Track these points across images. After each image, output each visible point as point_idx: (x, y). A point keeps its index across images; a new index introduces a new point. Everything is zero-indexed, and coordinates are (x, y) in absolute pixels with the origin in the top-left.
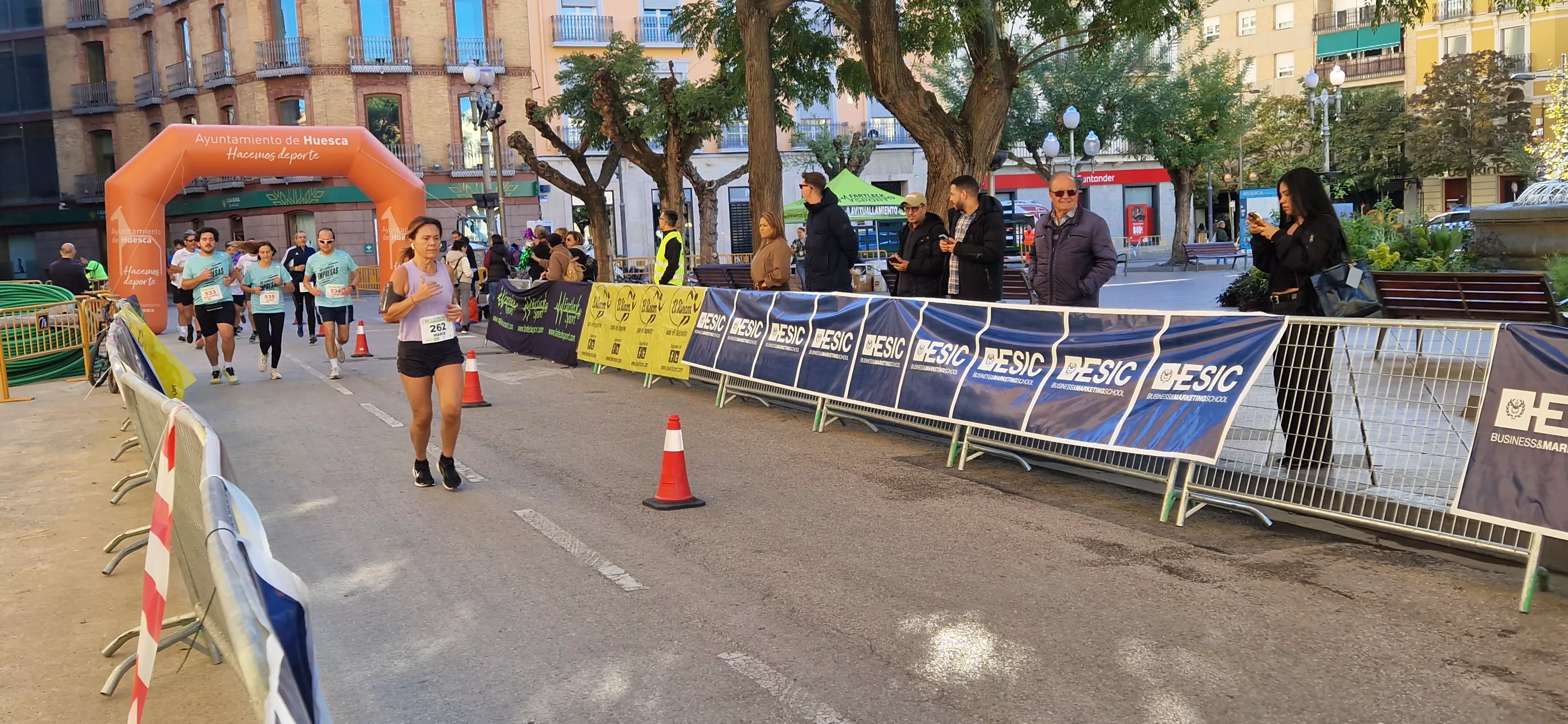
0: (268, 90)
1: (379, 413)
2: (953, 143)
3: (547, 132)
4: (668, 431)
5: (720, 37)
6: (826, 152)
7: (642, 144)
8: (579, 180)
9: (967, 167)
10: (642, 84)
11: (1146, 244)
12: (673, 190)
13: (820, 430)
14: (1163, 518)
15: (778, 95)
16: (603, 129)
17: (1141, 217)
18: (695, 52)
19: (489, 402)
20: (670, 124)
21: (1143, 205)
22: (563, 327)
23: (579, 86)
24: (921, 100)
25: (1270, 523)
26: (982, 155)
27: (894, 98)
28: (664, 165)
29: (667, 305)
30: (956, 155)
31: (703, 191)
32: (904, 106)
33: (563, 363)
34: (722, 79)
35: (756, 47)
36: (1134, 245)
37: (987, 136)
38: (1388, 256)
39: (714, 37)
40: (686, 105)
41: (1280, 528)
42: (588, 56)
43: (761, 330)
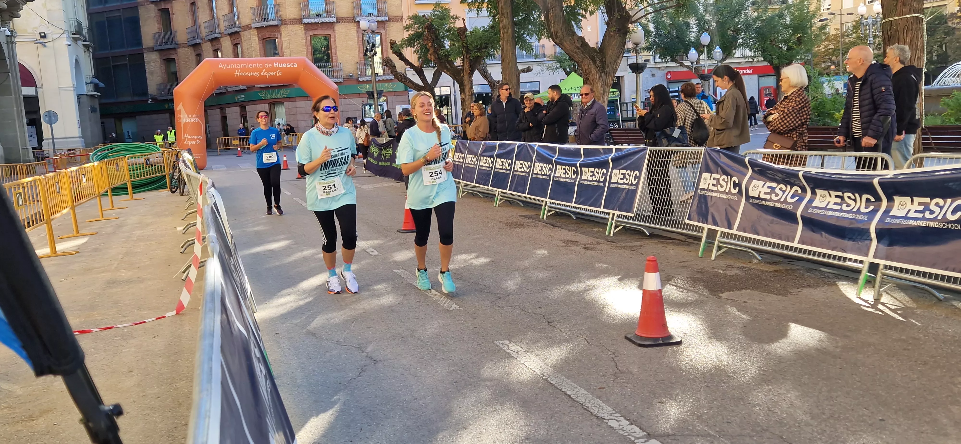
0: (258, 35)
2: (595, 63)
3: (401, 57)
6: (564, 62)
8: (420, 83)
9: (603, 75)
10: (451, 30)
12: (467, 88)
13: (498, 206)
14: (607, 234)
15: (523, 34)
16: (429, 55)
20: (465, 52)
21: (771, 87)
23: (417, 32)
24: (576, 41)
25: (648, 234)
26: (611, 69)
27: (561, 40)
28: (462, 74)
32: (567, 44)
33: (398, 180)
34: (492, 27)
35: (505, 11)
37: (614, 58)
39: (485, 5)
40: (472, 42)
41: (652, 236)
42: (422, 15)
43: (477, 160)
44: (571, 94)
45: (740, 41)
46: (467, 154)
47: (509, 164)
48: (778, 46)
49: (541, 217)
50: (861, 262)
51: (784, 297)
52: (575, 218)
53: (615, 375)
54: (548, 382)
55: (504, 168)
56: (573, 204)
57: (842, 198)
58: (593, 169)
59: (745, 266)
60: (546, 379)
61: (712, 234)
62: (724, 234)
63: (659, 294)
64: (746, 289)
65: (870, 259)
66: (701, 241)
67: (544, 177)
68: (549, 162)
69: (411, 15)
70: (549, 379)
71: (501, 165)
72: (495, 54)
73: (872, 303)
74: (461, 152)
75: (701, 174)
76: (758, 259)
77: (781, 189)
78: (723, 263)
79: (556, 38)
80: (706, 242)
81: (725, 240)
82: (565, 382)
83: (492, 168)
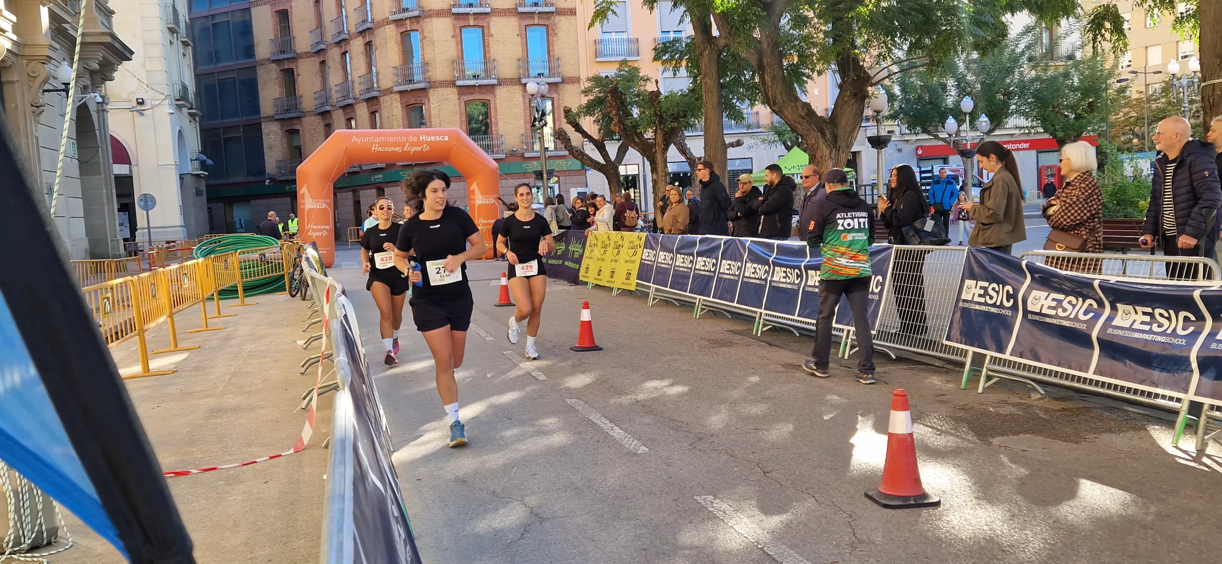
0: (401, 100)
2: (824, 136)
3: (578, 128)
6: (784, 134)
7: (640, 136)
8: (601, 160)
9: (834, 151)
10: (640, 94)
12: (660, 166)
13: (697, 317)
15: (732, 99)
16: (613, 126)
18: (672, 73)
20: (658, 122)
22: (573, 260)
23: (598, 97)
24: (800, 108)
25: (892, 357)
26: (844, 143)
27: (780, 107)
28: (654, 150)
29: (626, 244)
30: (826, 144)
32: (788, 112)
33: (572, 282)
34: (692, 91)
35: (708, 71)
37: (848, 130)
39: (684, 63)
40: (667, 109)
41: (900, 360)
42: (604, 76)
43: (672, 259)
44: (793, 175)
45: (1013, 107)
46: (660, 250)
47: (714, 265)
48: (1062, 113)
49: (754, 333)
50: (1179, 400)
51: (1075, 445)
52: (798, 335)
53: (852, 544)
54: (764, 551)
55: (706, 269)
57: (1152, 315)
59: (1022, 401)
60: (762, 549)
61: (978, 360)
62: (994, 360)
63: (909, 440)
64: (1025, 432)
65: (1191, 396)
66: (964, 368)
67: (758, 282)
68: (765, 262)
69: (591, 76)
70: (765, 549)
71: (703, 266)
72: (696, 124)
73: (1194, 455)
74: (652, 249)
75: (963, 281)
76: (1040, 393)
77: (1070, 303)
78: (993, 397)
79: (775, 104)
80: (971, 370)
81: (996, 367)
82: (786, 553)
83: (691, 269)
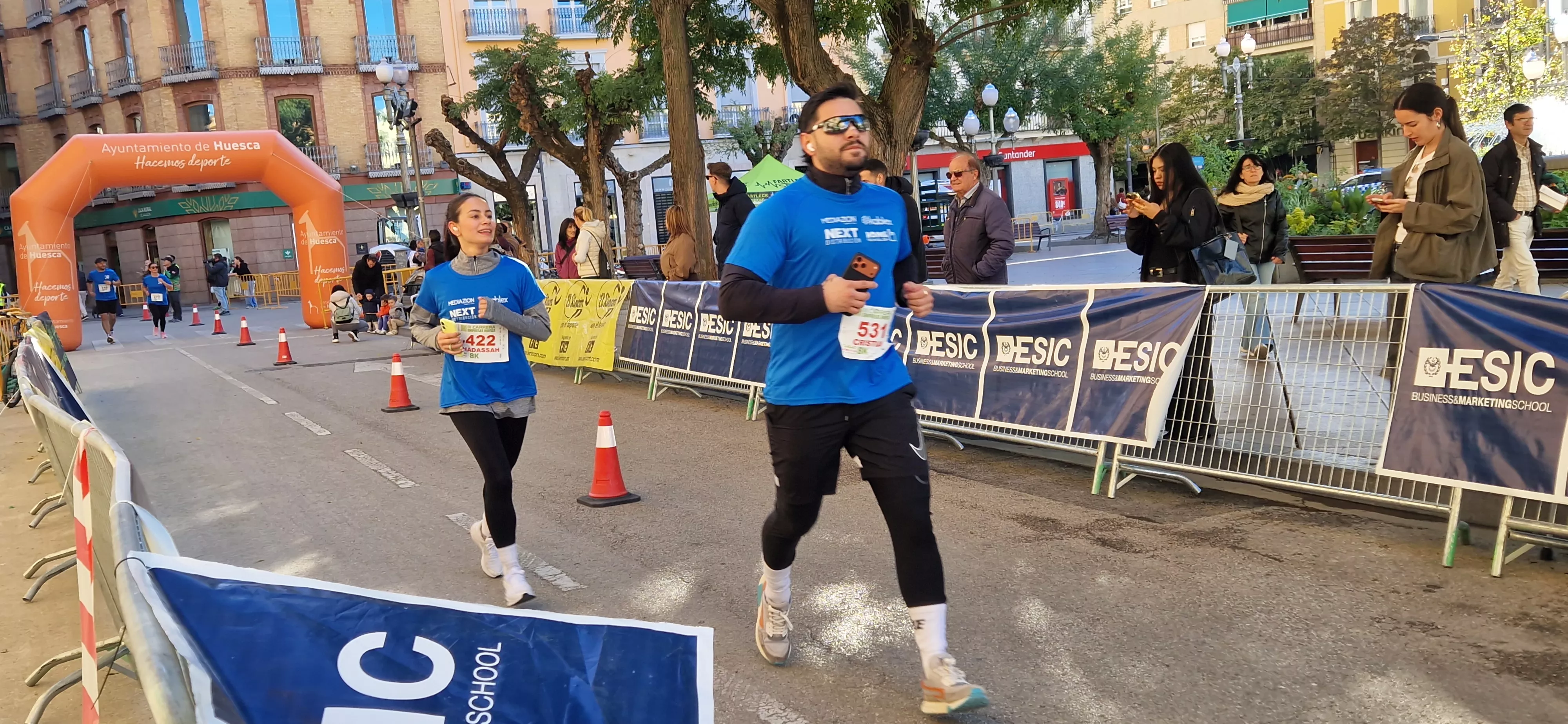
0: (175, 96)
1: (305, 422)
3: (464, 128)
4: (599, 427)
5: (634, 26)
6: (748, 138)
7: (562, 137)
10: (559, 77)
11: (1068, 218)
12: (595, 183)
13: (754, 418)
14: (1094, 491)
17: (1063, 191)
18: (611, 41)
19: (417, 405)
20: (589, 116)
21: (1064, 180)
23: (495, 81)
25: (1199, 491)
27: (813, 82)
28: (585, 158)
29: (594, 298)
30: (878, 137)
31: (626, 182)
36: (1057, 219)
38: (1303, 220)
40: (604, 96)
42: (503, 50)
43: (691, 321)
46: (665, 308)
48: (1096, 108)
56: (976, 419)
58: (1029, 339)
61: (1482, 505)
62: (1525, 507)
66: (1442, 523)
69: (482, 49)
72: (639, 123)
75: (1414, 351)
79: (803, 76)
80: (1464, 528)
81: (1531, 523)
